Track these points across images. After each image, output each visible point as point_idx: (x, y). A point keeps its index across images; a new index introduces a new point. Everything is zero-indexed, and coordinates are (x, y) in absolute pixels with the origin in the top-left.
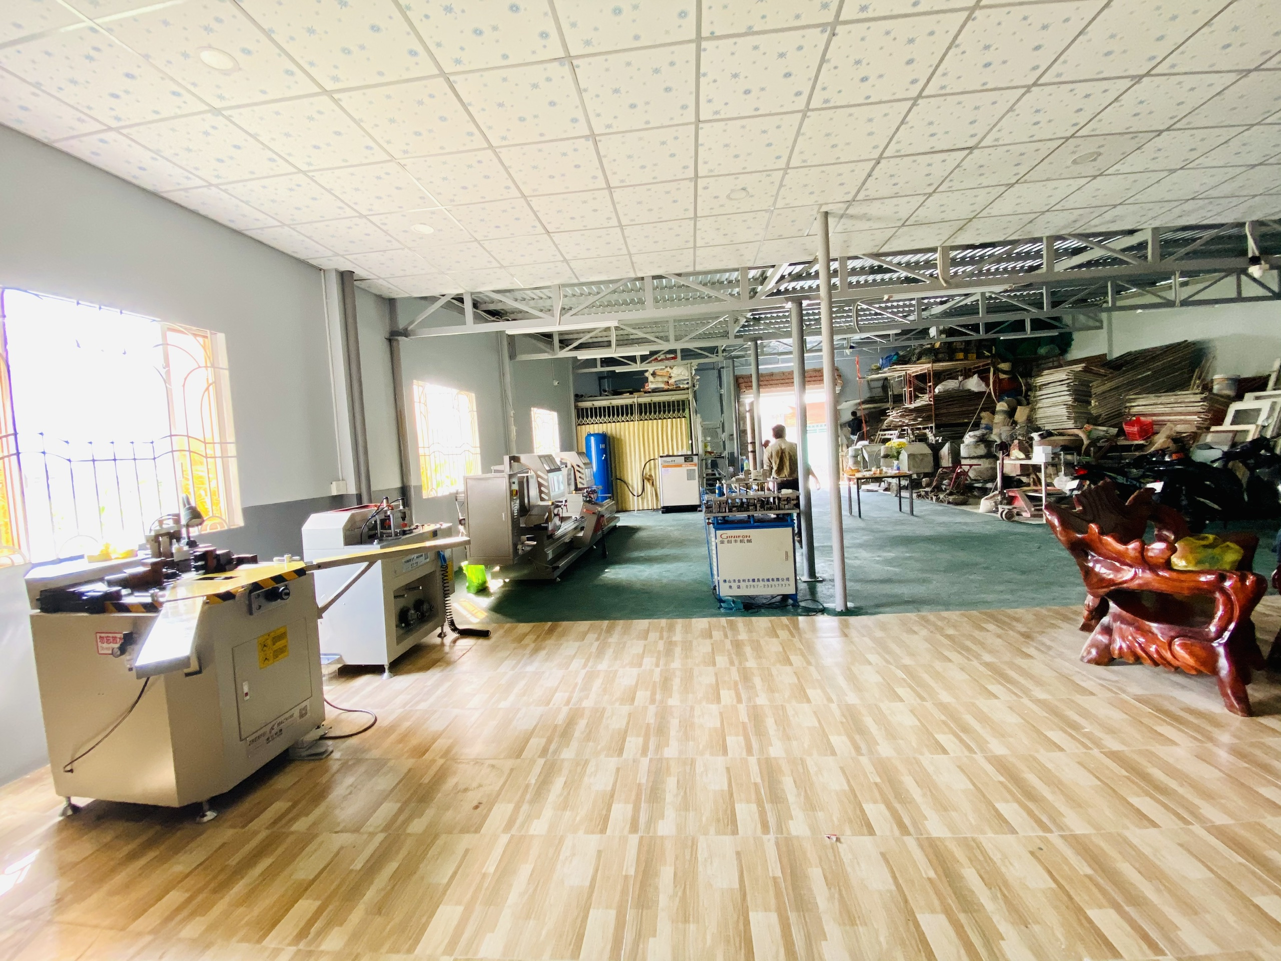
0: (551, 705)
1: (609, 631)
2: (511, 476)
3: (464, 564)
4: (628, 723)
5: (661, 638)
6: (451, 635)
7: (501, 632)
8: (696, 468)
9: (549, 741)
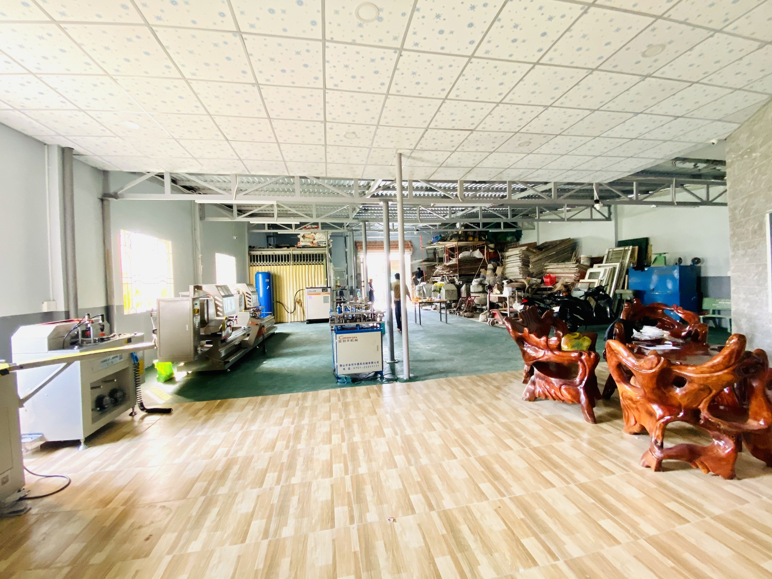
0: (214, 458)
1: (262, 403)
2: (194, 299)
3: (155, 362)
4: (269, 464)
5: (297, 405)
6: (140, 414)
7: (181, 409)
8: (329, 296)
9: (210, 484)
